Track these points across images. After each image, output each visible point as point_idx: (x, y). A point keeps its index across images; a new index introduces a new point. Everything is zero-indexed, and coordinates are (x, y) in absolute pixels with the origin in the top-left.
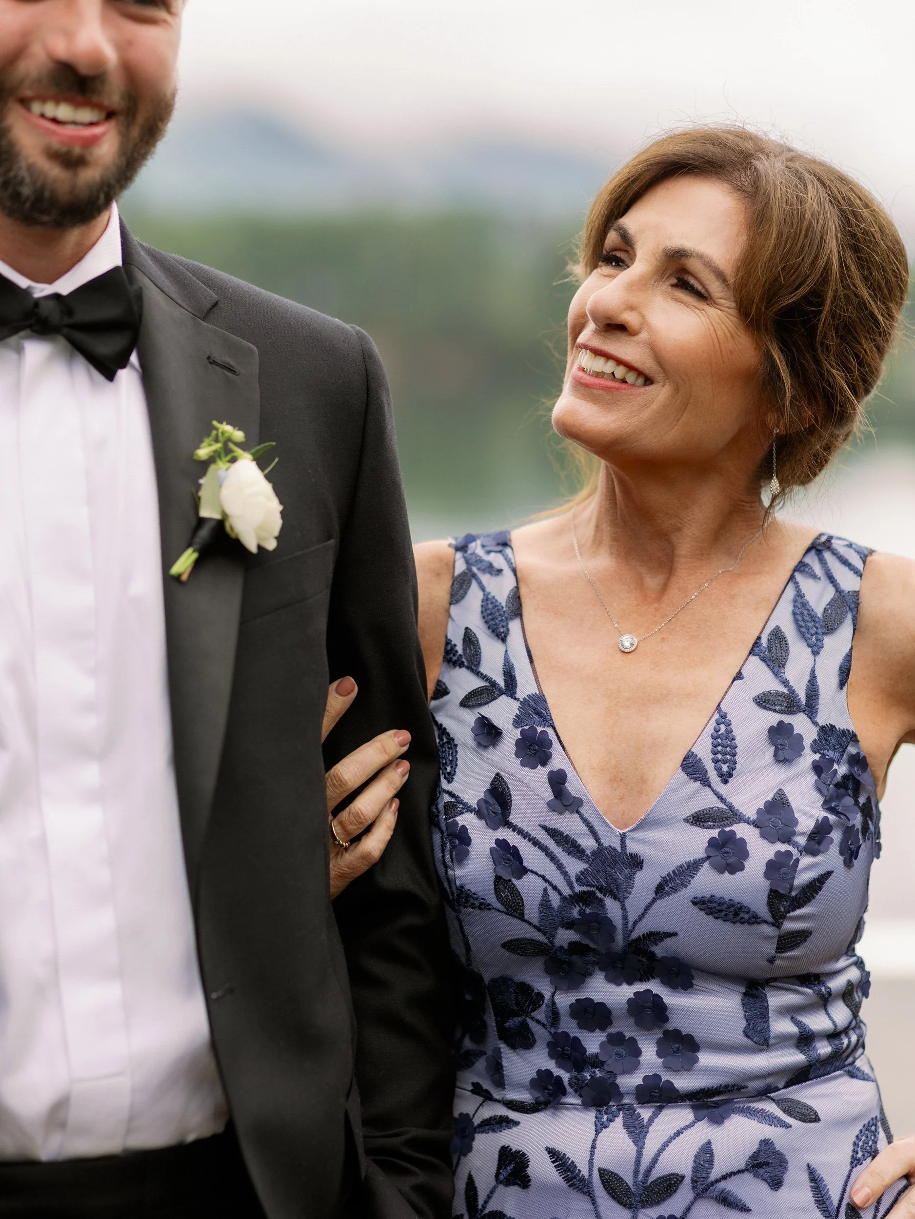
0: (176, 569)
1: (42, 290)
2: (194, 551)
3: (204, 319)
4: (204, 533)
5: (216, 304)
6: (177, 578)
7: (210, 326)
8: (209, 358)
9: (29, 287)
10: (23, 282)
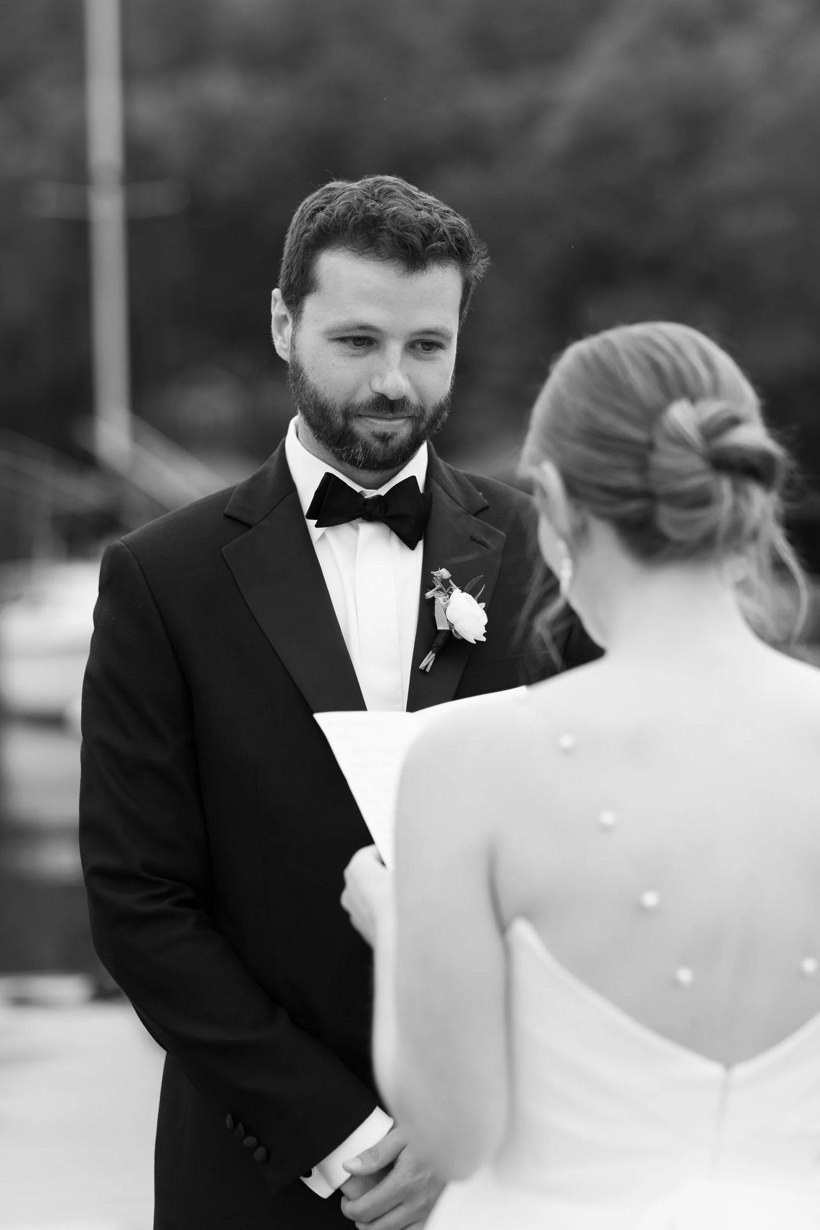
0: (422, 666)
1: (372, 493)
2: (433, 653)
3: (475, 515)
4: (440, 640)
5: (487, 508)
6: (423, 671)
7: (478, 520)
8: (471, 537)
9: (361, 492)
10: (358, 489)
